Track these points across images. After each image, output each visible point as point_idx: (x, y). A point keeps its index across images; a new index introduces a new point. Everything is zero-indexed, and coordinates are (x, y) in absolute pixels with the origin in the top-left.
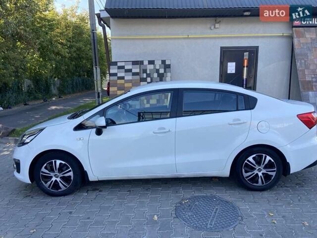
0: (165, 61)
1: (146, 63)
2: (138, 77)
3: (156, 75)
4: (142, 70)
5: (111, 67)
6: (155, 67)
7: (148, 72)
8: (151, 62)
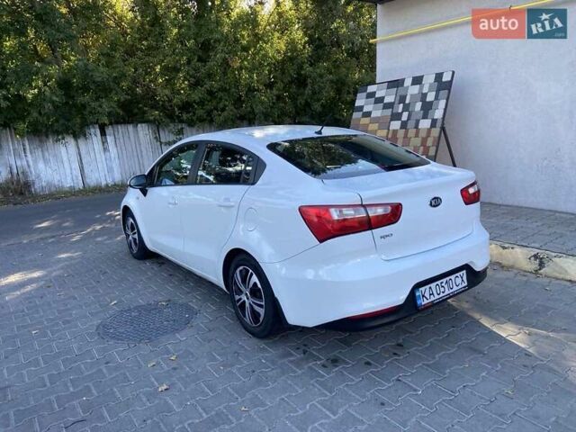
0: (442, 74)
1: (408, 82)
2: (388, 112)
3: (418, 106)
4: (398, 98)
5: (358, 95)
6: (421, 89)
7: (407, 102)
8: (417, 81)
